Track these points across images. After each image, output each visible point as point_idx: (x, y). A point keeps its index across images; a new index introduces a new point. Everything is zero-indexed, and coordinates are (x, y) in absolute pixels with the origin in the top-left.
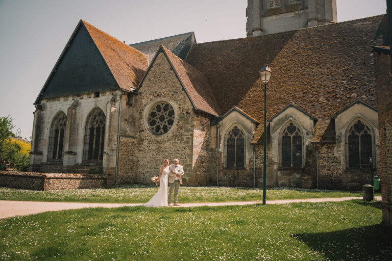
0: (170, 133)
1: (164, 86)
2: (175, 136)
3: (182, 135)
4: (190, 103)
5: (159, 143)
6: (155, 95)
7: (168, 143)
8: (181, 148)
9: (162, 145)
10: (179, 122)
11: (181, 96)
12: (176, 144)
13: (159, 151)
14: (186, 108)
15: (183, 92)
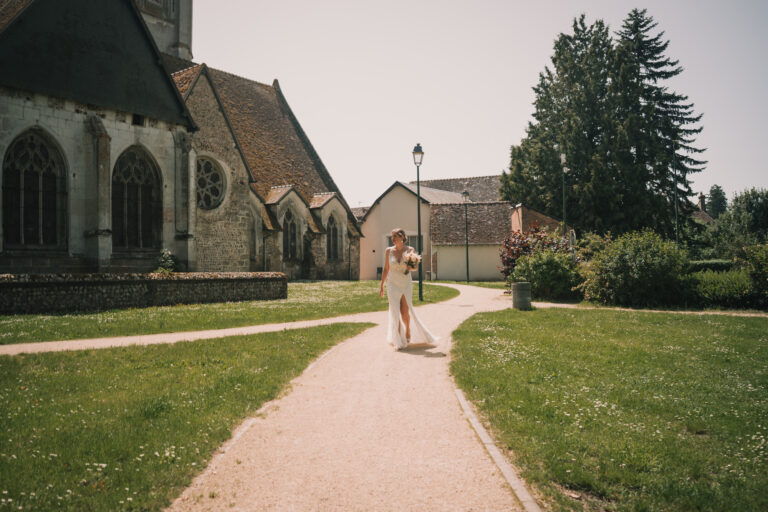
0: (221, 210)
1: (211, 133)
2: (228, 214)
3: (236, 214)
4: (245, 169)
5: (208, 222)
6: (199, 145)
7: (219, 224)
8: (236, 232)
9: (211, 226)
10: (232, 194)
11: (234, 157)
12: (230, 226)
13: (207, 235)
14: (240, 175)
15: (236, 151)
